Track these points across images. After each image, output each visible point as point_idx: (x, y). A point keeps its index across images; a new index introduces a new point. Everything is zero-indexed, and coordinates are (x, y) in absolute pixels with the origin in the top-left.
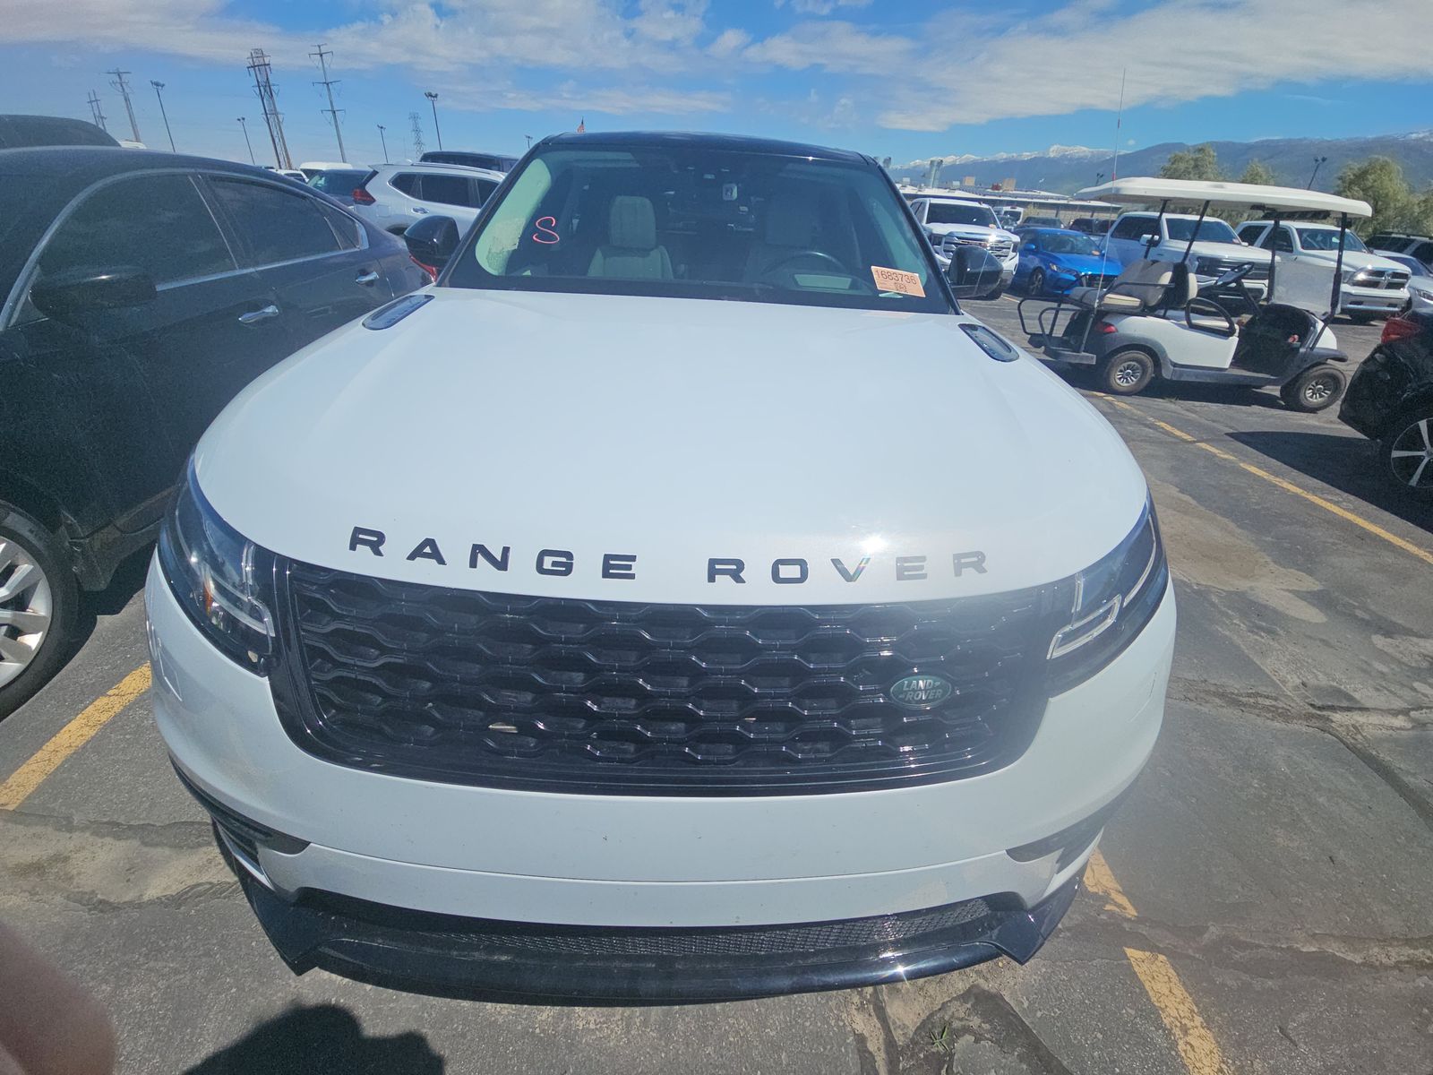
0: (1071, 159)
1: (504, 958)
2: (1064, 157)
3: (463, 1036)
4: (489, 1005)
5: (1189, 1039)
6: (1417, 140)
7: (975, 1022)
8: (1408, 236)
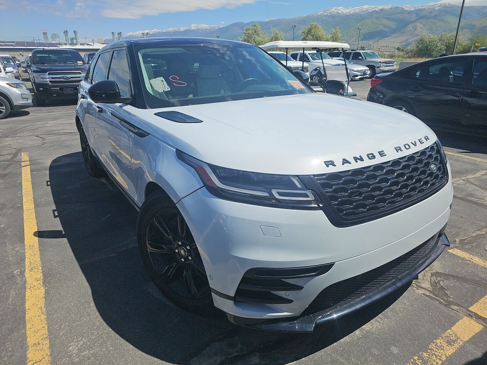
0: (202, 30)
1: (364, 297)
2: (198, 29)
3: (344, 349)
4: (341, 340)
5: (474, 260)
6: (320, 15)
7: (439, 279)
8: (339, 51)
